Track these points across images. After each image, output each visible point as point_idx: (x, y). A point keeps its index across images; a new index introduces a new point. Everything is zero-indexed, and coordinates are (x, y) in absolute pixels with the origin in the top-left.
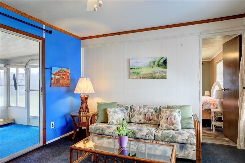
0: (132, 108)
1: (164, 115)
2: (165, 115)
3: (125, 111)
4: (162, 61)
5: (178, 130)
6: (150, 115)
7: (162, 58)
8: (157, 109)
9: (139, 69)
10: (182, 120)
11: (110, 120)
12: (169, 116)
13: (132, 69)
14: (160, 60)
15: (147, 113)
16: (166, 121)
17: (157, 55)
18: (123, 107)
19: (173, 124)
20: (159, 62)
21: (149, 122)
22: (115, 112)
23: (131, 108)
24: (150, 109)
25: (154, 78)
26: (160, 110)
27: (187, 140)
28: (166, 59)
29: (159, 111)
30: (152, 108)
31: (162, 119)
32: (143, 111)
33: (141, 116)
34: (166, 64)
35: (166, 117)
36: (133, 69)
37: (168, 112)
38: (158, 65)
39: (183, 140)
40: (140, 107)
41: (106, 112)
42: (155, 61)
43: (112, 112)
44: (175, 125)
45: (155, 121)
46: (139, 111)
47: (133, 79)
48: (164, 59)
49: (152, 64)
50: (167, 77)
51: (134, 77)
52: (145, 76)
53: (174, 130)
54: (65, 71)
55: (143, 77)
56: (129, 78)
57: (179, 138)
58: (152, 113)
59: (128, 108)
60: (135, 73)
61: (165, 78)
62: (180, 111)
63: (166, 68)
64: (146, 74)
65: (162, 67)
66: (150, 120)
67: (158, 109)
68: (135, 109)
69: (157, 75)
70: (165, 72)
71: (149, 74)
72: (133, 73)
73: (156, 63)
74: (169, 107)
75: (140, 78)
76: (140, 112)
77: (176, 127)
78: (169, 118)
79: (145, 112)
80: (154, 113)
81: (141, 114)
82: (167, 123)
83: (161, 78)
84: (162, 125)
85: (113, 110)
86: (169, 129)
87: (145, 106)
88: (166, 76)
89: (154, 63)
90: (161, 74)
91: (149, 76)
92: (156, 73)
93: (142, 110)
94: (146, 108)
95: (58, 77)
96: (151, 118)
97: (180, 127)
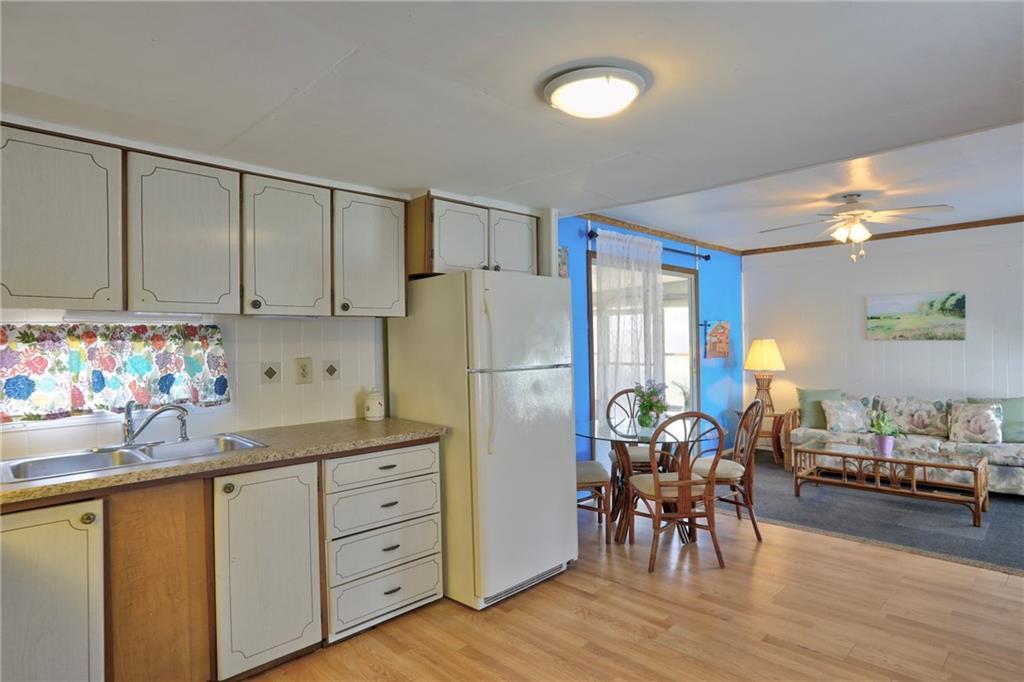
0: (878, 402)
1: (960, 414)
2: (965, 414)
3: (862, 406)
4: (953, 301)
5: (994, 442)
6: (925, 416)
7: (953, 295)
8: (942, 406)
9: (890, 318)
10: (1003, 427)
11: (832, 422)
12: (973, 417)
13: (872, 318)
14: (947, 299)
15: (916, 412)
16: (966, 425)
17: (940, 289)
18: (856, 399)
19: (982, 432)
20: (945, 302)
21: (923, 431)
22: (841, 408)
23: (876, 403)
24: (924, 405)
25: (931, 338)
26: (949, 406)
27: (1014, 458)
28: (964, 297)
29: (946, 410)
30: (928, 403)
31: (956, 421)
32: (908, 409)
33: (902, 418)
34: (964, 308)
35: (966, 419)
36: (875, 318)
37: (971, 409)
38: (942, 309)
39: (1006, 457)
40: (898, 400)
41: (821, 407)
42: (933, 302)
43: (836, 407)
44: (986, 434)
45: (937, 428)
46: (896, 407)
47: (877, 340)
48: (959, 296)
49: (926, 308)
50: (967, 336)
51: (879, 337)
52: (908, 334)
53: (984, 442)
54: (723, 327)
55: (901, 336)
56: (866, 338)
57: (995, 454)
58: (929, 413)
59: (868, 402)
60: (882, 327)
61: (961, 338)
62: (1001, 407)
63: (964, 316)
64: (911, 330)
65: (954, 315)
66: (925, 426)
67: (945, 405)
68: (885, 404)
69: (939, 332)
70: (960, 325)
71: (919, 329)
72: (877, 327)
73: (937, 306)
74: (971, 401)
75: (895, 338)
76: (898, 410)
77: (990, 437)
78: (972, 421)
79: (910, 410)
80: (934, 412)
81: (901, 414)
82: (968, 429)
83: (949, 339)
84: (955, 434)
85: (836, 403)
86: (972, 441)
87: (911, 399)
88: (963, 333)
89: (931, 305)
90: (950, 330)
91: (918, 332)
92: (935, 327)
93: (902, 406)
94: (912, 403)
95: (714, 339)
96: (927, 421)
97: (1000, 439)
